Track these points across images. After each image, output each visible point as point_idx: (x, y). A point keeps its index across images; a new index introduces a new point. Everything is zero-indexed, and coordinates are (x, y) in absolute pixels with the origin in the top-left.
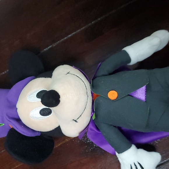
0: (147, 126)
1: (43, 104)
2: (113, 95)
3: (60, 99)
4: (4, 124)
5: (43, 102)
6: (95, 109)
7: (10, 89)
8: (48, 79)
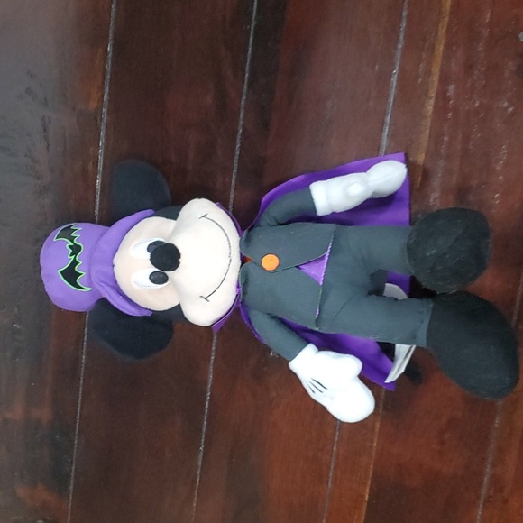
0: (318, 321)
1: (153, 263)
2: (270, 262)
3: (181, 260)
4: (90, 289)
5: (154, 261)
6: (244, 284)
7: (110, 226)
8: (172, 222)
